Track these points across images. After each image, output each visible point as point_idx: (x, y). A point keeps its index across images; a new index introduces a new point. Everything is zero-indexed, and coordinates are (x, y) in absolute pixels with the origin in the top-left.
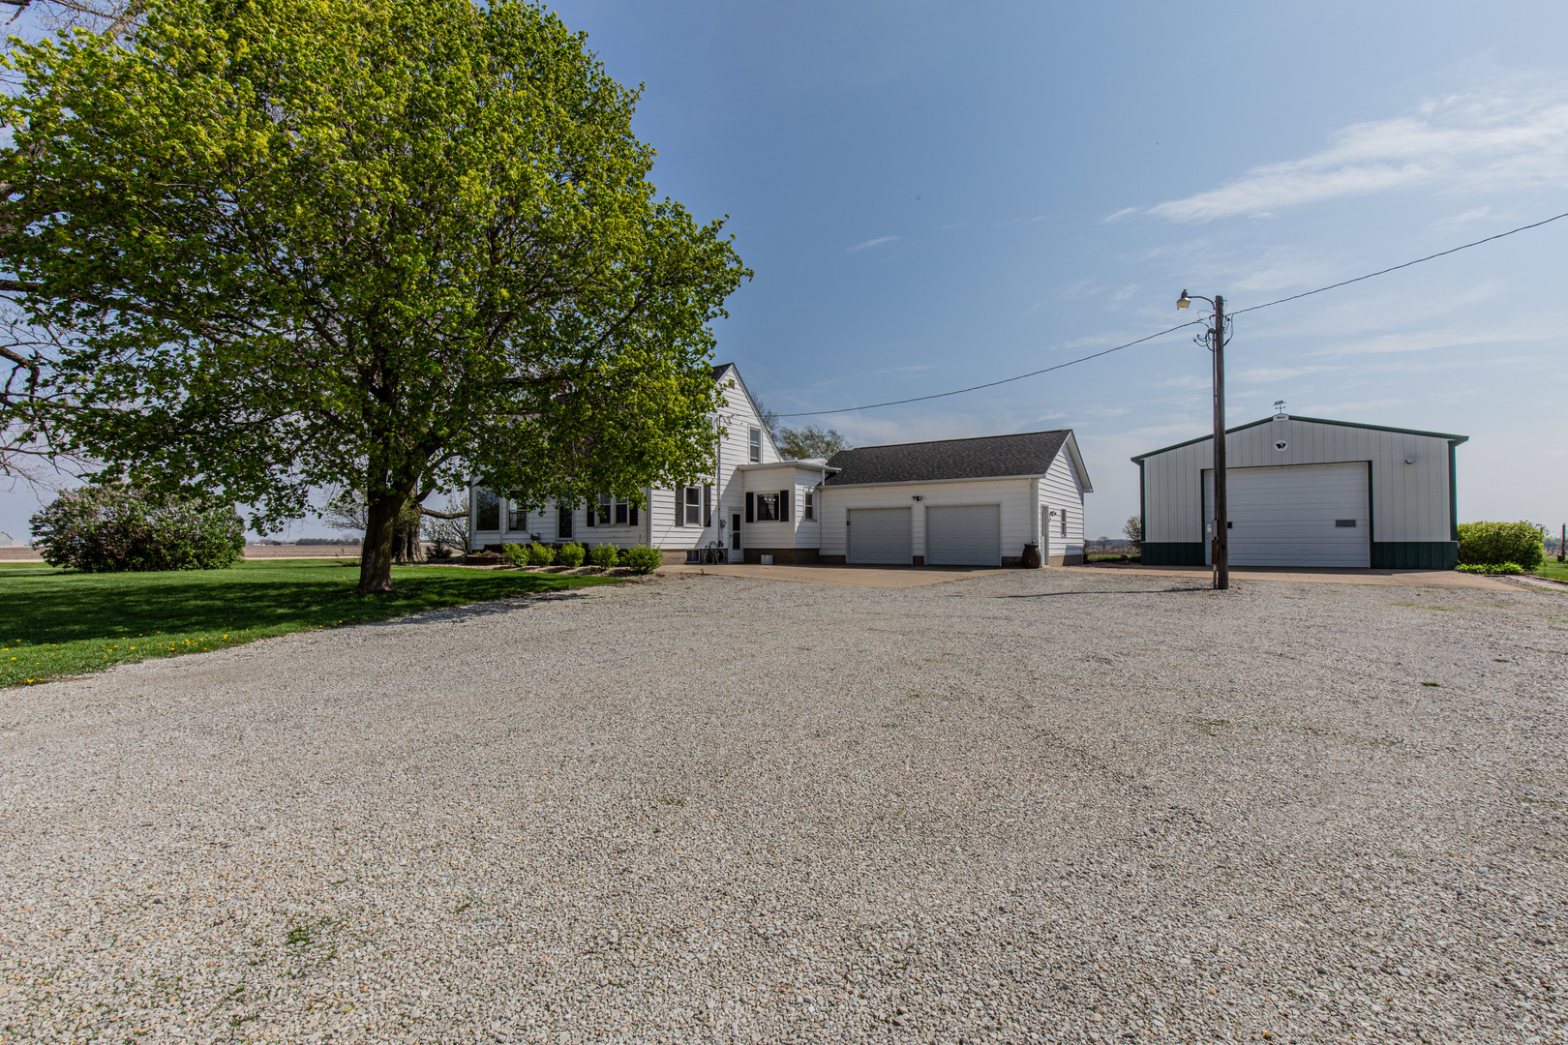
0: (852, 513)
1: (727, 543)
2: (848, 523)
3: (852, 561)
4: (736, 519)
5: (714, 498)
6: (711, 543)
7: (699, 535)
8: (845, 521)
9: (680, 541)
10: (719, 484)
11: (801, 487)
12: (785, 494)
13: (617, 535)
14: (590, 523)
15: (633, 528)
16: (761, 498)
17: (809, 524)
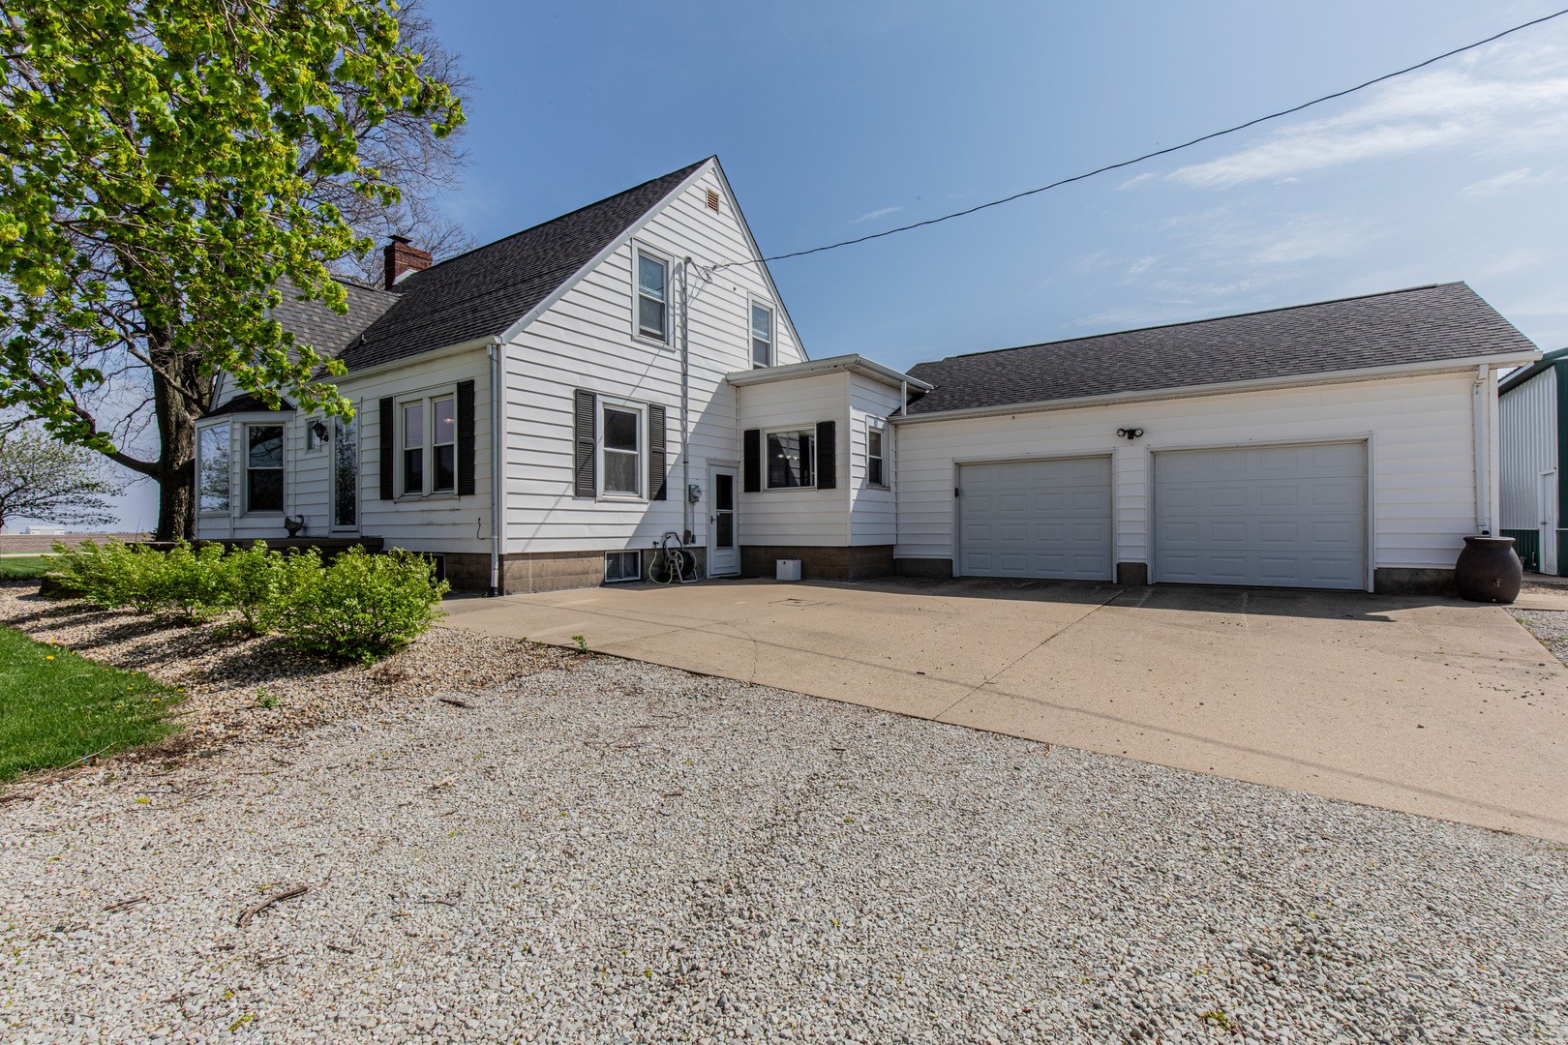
0: (964, 470)
1: (705, 534)
2: (957, 493)
3: (967, 572)
4: (724, 484)
5: (673, 436)
6: (667, 536)
7: (637, 519)
8: (950, 487)
9: (587, 531)
10: (685, 409)
11: (861, 415)
12: (827, 430)
13: (434, 518)
14: (386, 493)
15: (466, 500)
16: (775, 444)
17: (876, 494)
